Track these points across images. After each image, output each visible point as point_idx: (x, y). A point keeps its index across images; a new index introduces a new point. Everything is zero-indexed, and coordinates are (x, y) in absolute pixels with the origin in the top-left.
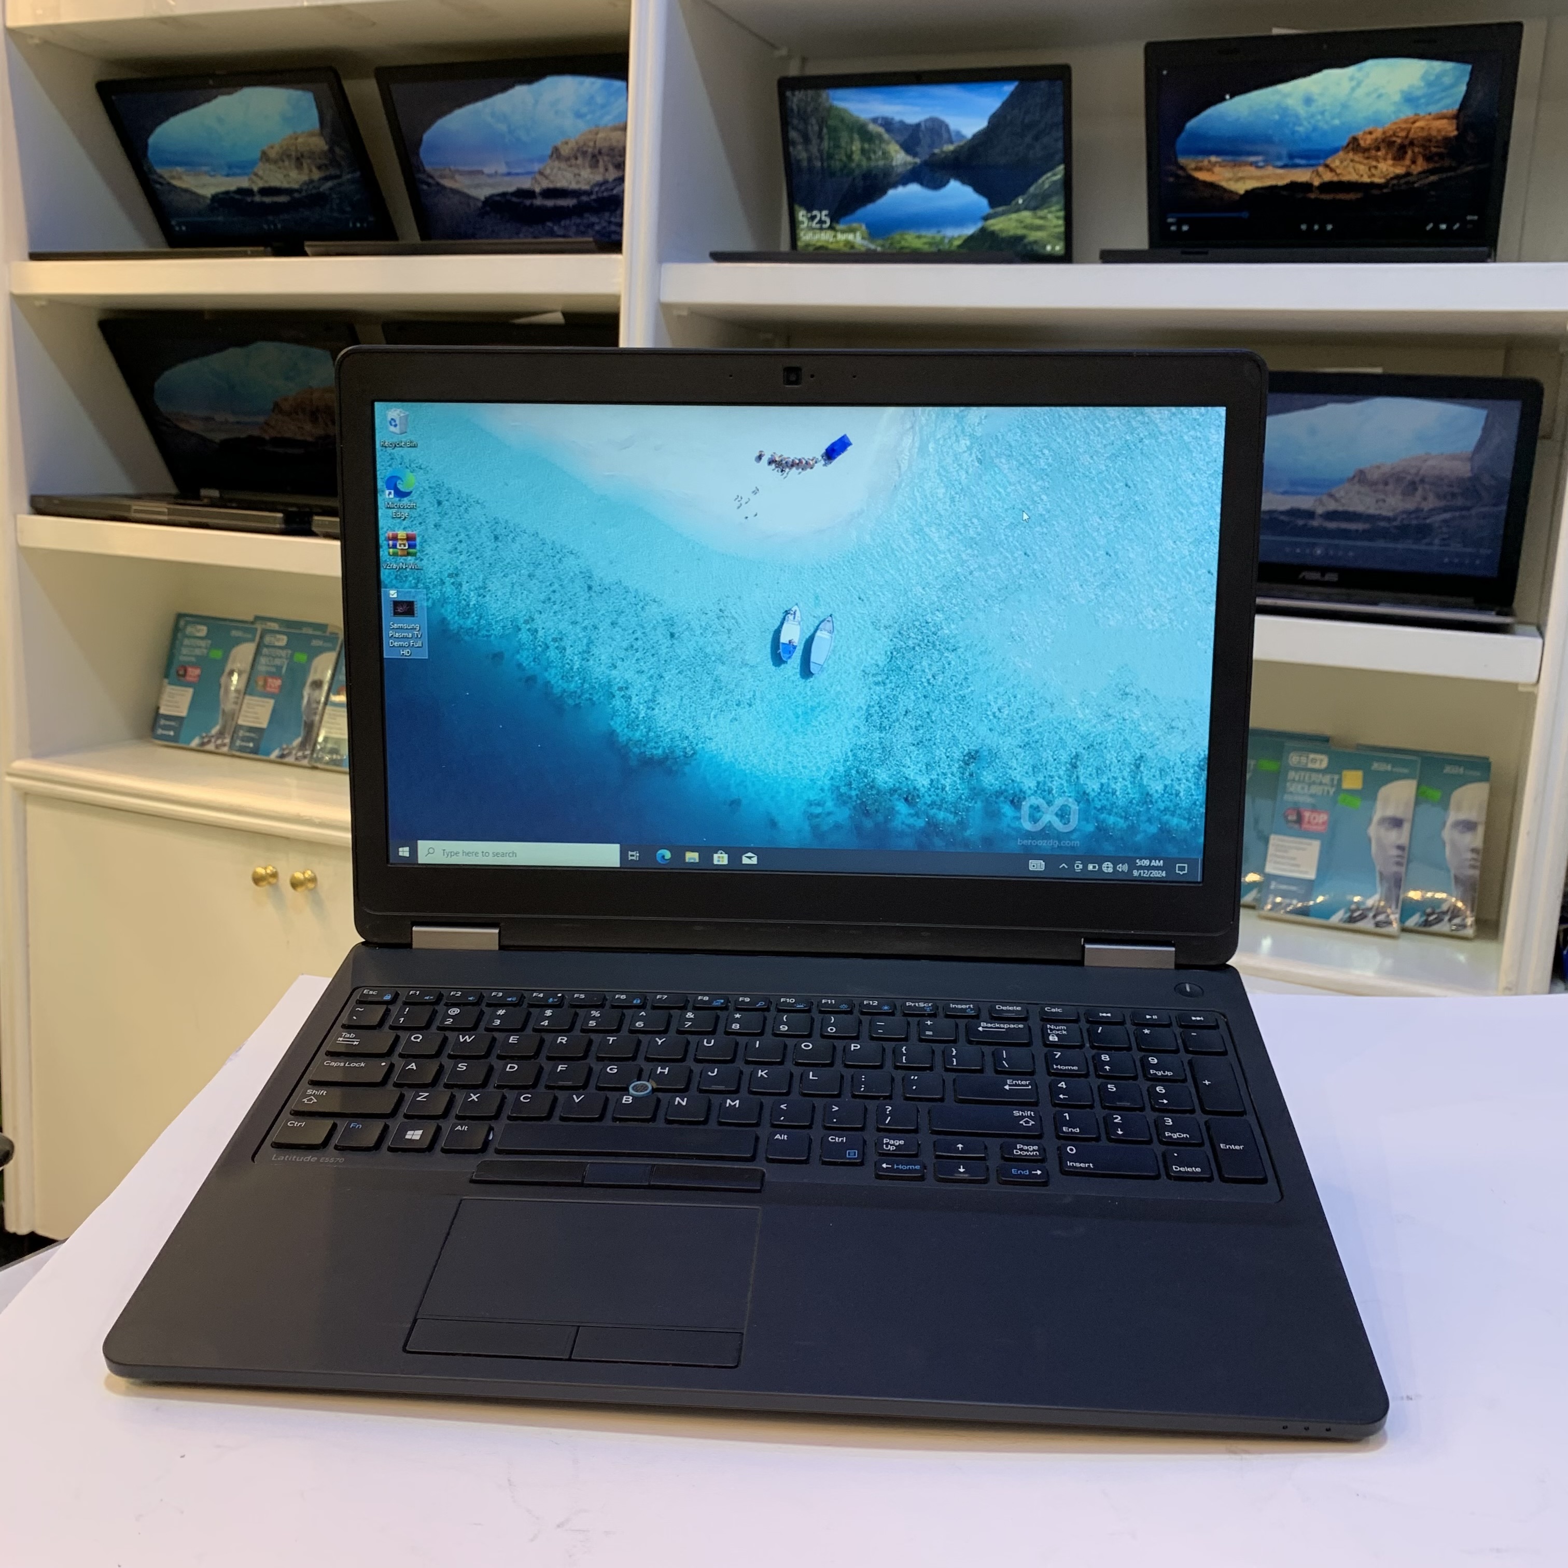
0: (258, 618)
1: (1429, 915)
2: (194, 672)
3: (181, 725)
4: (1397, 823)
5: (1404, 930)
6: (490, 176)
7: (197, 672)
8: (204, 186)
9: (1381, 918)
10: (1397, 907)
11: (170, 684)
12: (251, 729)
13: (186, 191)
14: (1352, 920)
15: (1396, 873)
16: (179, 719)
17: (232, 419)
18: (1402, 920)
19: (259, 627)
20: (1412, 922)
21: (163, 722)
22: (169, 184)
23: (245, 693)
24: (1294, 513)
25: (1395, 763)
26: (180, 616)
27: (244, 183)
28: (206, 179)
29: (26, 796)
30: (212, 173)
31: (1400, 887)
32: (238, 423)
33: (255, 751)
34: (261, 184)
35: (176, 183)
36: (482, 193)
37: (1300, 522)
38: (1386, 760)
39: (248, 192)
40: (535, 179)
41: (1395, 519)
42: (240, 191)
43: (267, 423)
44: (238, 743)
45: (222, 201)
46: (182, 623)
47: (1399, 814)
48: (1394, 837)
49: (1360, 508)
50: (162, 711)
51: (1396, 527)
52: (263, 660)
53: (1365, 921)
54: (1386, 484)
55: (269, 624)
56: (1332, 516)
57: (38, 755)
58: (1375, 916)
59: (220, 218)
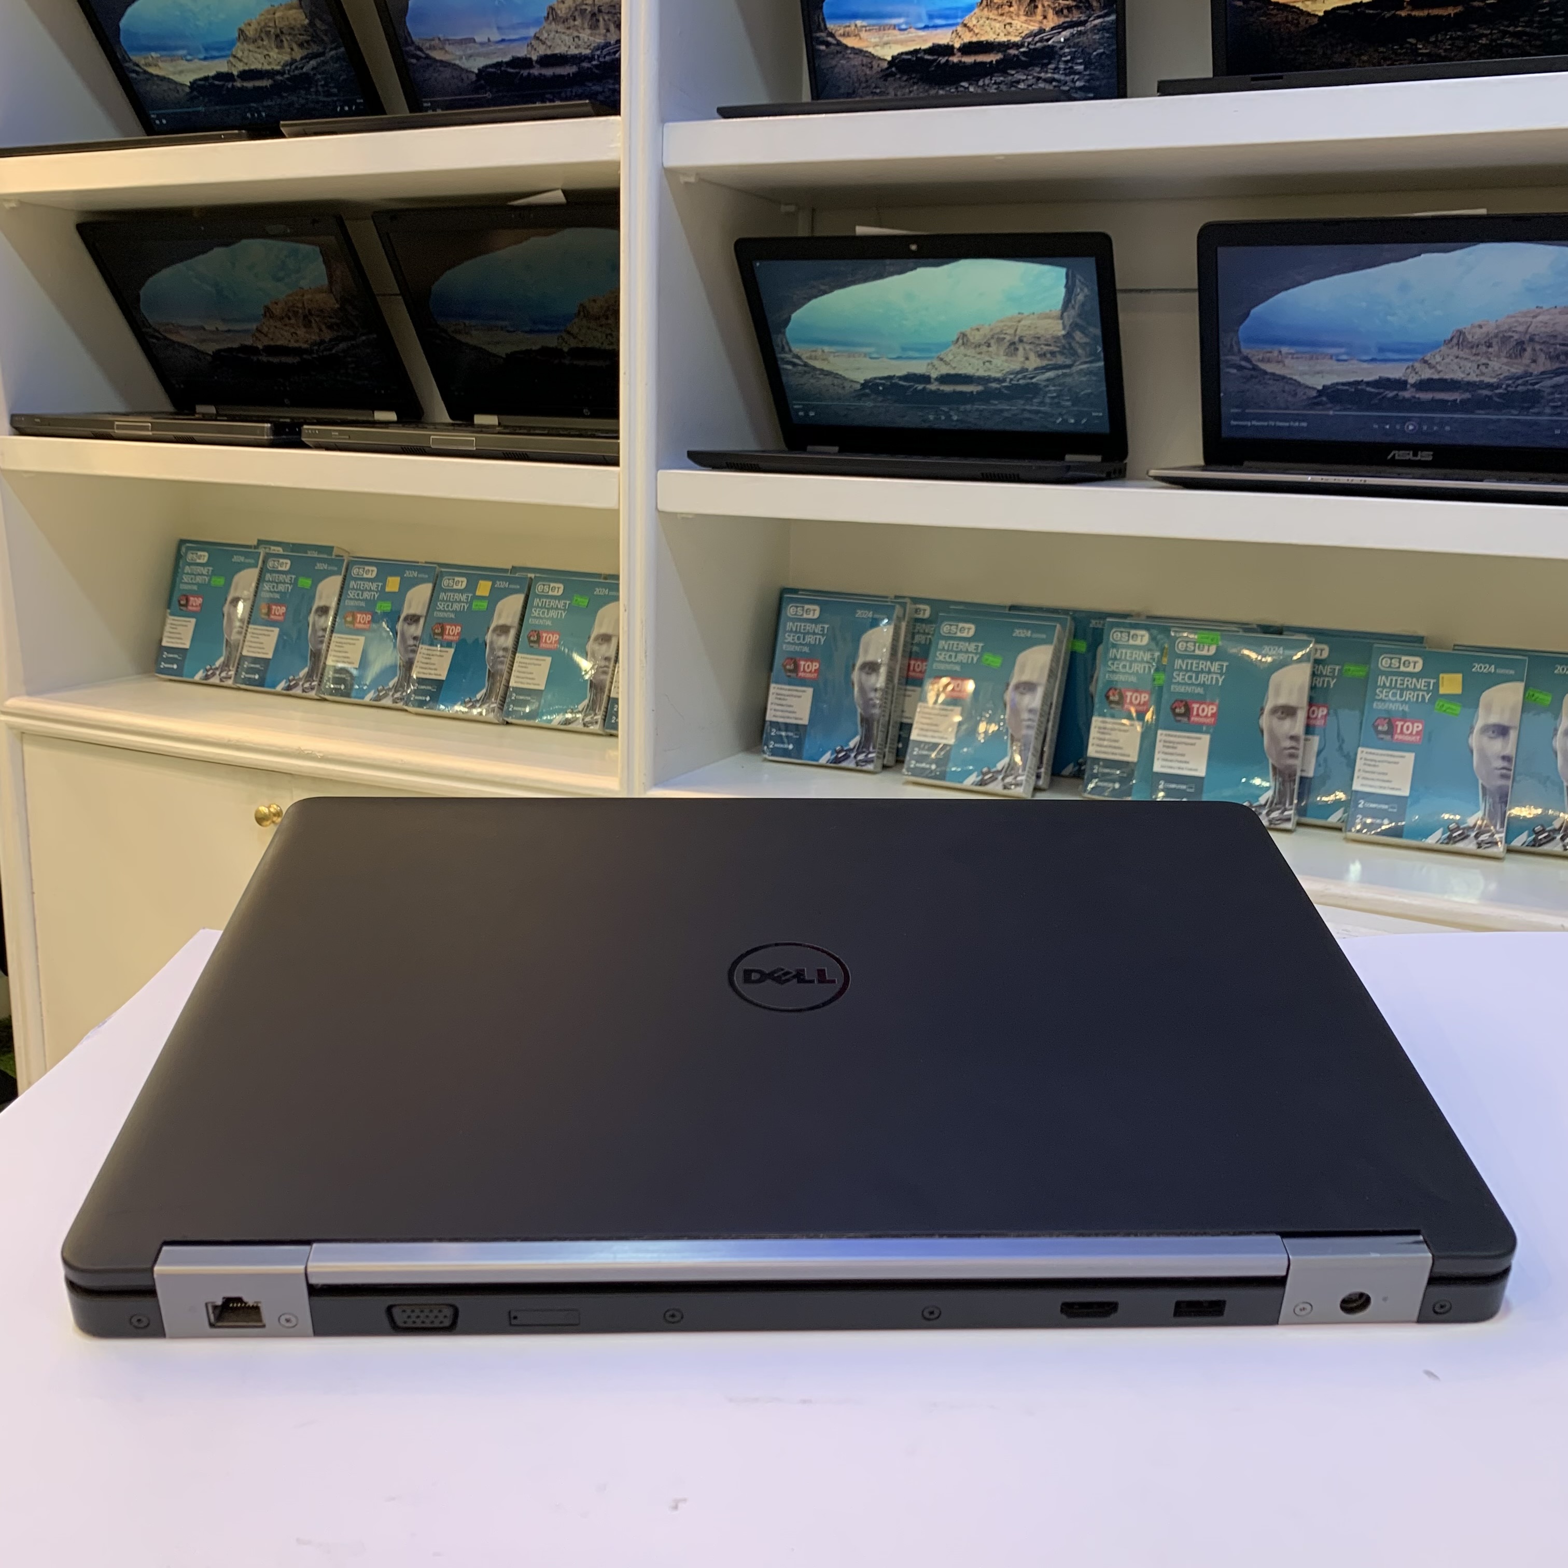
0: (261, 542)
1: (1538, 833)
2: (196, 602)
3: (184, 658)
4: (1502, 731)
5: (1510, 851)
6: (482, 44)
7: (199, 601)
8: (181, 72)
9: (1484, 837)
10: (1502, 826)
11: (172, 614)
12: (256, 660)
13: (163, 79)
14: (1450, 840)
15: (1500, 787)
16: (182, 651)
17: (223, 327)
18: (1508, 840)
19: (262, 551)
20: (1517, 843)
21: (165, 655)
22: (145, 72)
23: (249, 623)
24: (1384, 383)
25: (1499, 664)
26: (182, 542)
27: (222, 66)
28: (183, 64)
29: (23, 735)
30: (189, 57)
31: (1506, 803)
32: (229, 331)
33: (261, 683)
34: (241, 67)
35: (153, 70)
36: (475, 65)
37: (1391, 394)
38: (1490, 661)
39: (228, 77)
40: (530, 45)
41: (1498, 386)
42: (219, 76)
43: (258, 330)
44: (243, 675)
45: (202, 88)
46: (183, 549)
47: (1505, 722)
48: (1497, 746)
49: (1459, 376)
50: (164, 644)
51: (1500, 396)
52: (266, 587)
53: (1466, 841)
54: (1490, 346)
55: (272, 548)
56: (1425, 385)
57: (32, 693)
58: (1477, 836)
59: (201, 109)
